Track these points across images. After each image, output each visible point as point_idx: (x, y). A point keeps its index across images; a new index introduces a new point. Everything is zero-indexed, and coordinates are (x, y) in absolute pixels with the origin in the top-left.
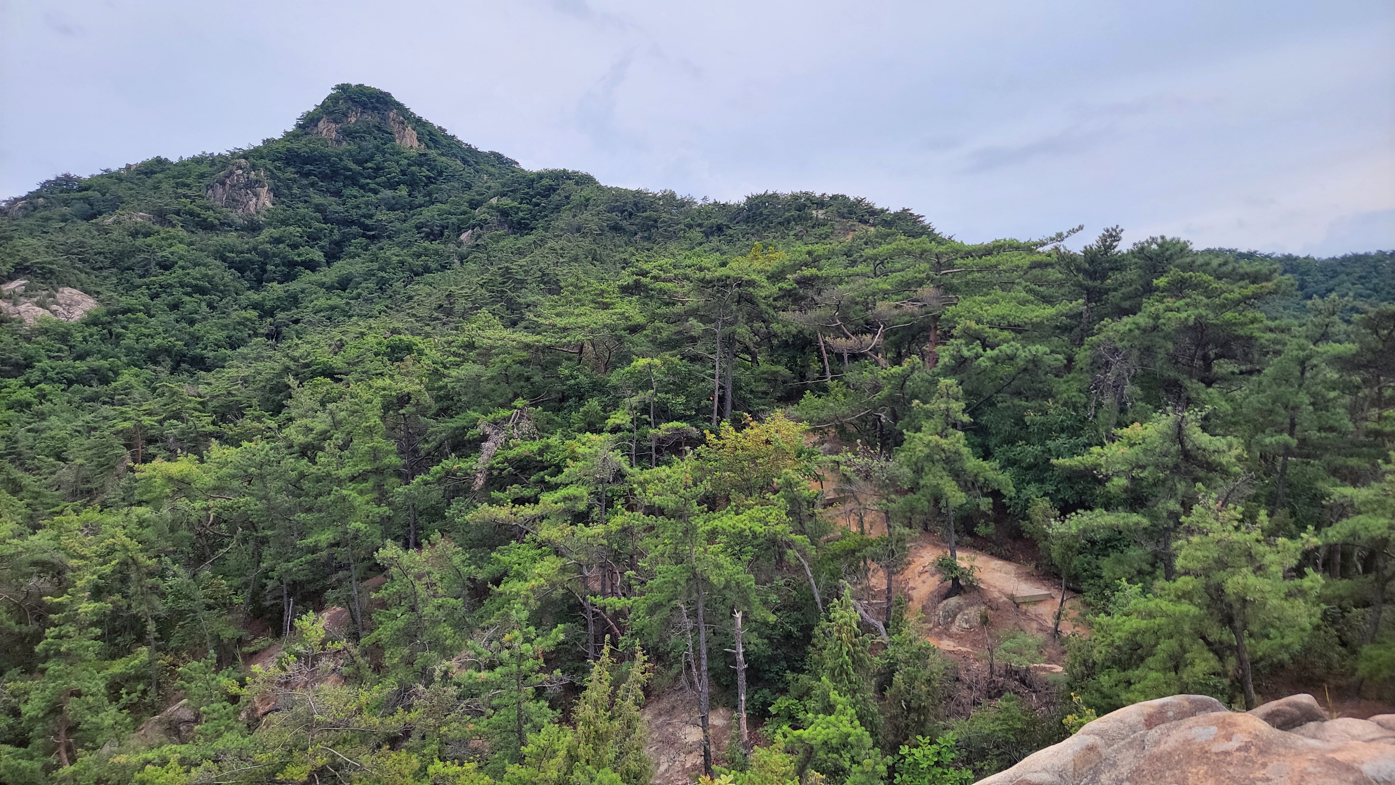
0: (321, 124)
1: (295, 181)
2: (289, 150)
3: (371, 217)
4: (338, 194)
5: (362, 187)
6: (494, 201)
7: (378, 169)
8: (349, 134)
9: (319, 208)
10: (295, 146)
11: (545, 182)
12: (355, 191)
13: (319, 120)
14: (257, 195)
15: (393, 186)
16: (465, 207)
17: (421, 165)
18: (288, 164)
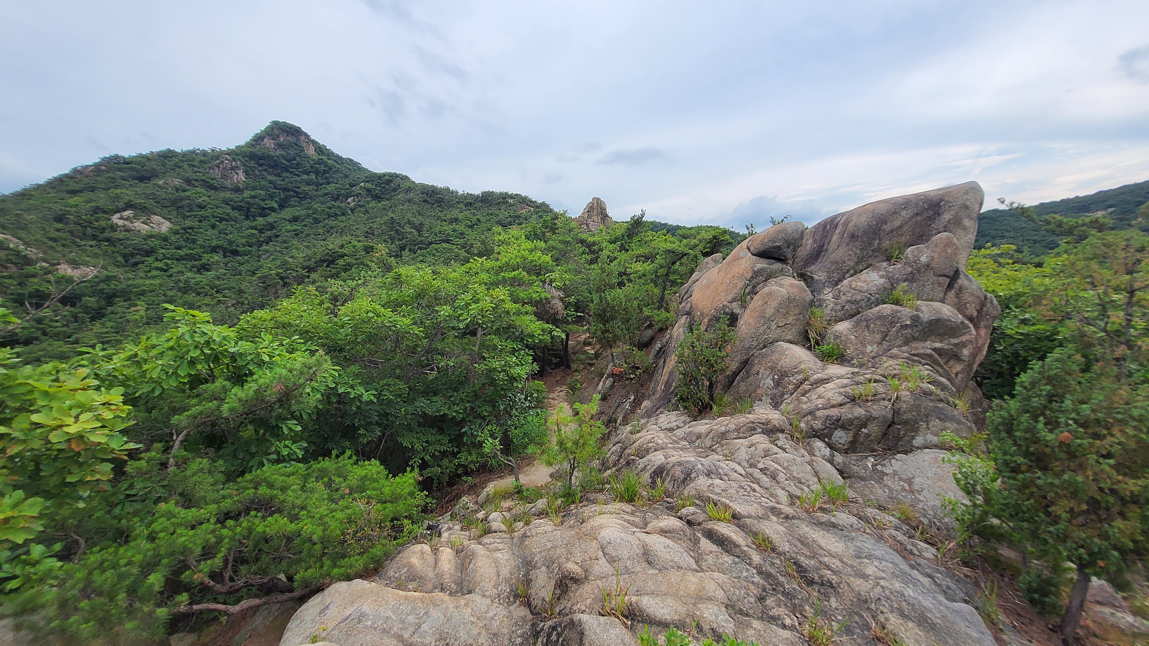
0: (265, 140)
1: (255, 168)
2: (251, 152)
3: (299, 188)
4: (279, 175)
5: (291, 173)
6: (362, 184)
7: (298, 164)
8: (280, 146)
9: (271, 182)
10: (253, 150)
11: (387, 177)
12: (288, 175)
13: (264, 138)
14: (237, 174)
15: (308, 173)
16: (348, 186)
17: (320, 164)
18: (251, 159)
